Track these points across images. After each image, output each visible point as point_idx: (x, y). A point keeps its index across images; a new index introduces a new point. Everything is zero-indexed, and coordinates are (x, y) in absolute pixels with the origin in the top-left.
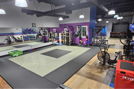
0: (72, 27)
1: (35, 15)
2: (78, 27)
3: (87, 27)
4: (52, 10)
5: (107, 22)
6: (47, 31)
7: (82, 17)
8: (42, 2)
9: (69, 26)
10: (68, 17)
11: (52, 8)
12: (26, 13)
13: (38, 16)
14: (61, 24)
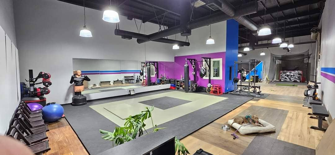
0: (195, 60)
1: (135, 40)
2: (205, 61)
3: (221, 60)
4: (160, 31)
5: (263, 54)
6: (154, 67)
7: (210, 41)
8: (147, 22)
9: (189, 59)
10: (188, 44)
11: (160, 28)
12: (121, 36)
13: (139, 41)
14: (176, 56)
